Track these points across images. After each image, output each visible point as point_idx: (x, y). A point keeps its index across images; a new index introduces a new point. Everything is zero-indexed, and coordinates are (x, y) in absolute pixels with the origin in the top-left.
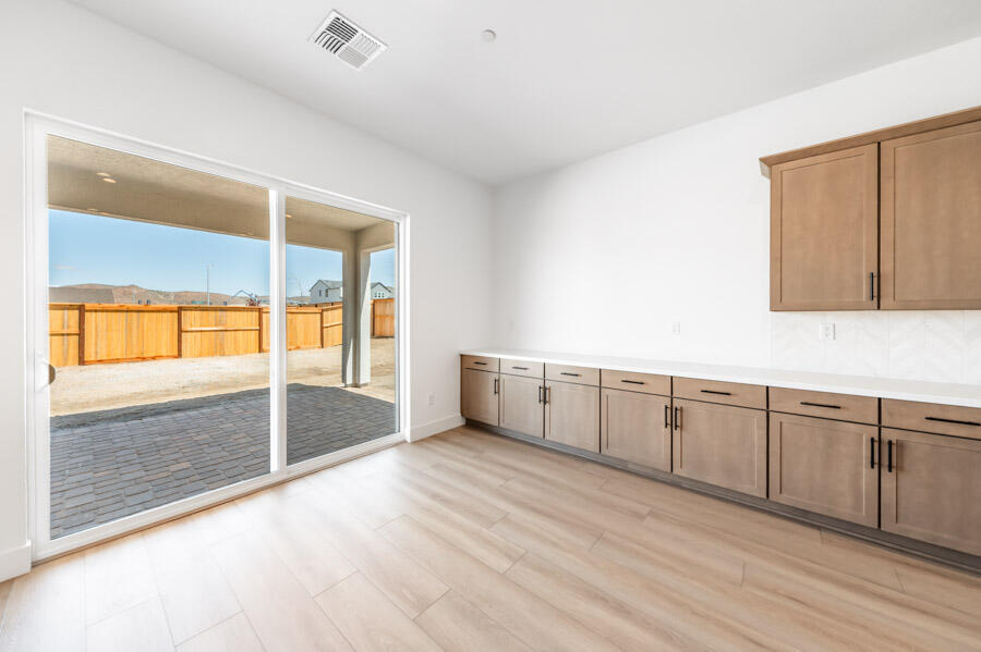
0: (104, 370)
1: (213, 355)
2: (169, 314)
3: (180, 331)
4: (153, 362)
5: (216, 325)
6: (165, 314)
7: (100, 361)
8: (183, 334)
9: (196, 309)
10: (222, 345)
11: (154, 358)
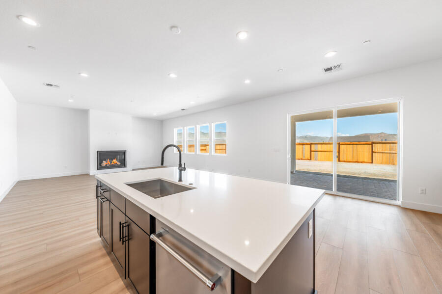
0: (344, 164)
1: (388, 164)
2: (368, 146)
3: (373, 152)
4: (361, 164)
5: (390, 151)
6: (366, 146)
7: (344, 161)
8: (374, 154)
9: (380, 143)
10: (393, 160)
11: (362, 162)
